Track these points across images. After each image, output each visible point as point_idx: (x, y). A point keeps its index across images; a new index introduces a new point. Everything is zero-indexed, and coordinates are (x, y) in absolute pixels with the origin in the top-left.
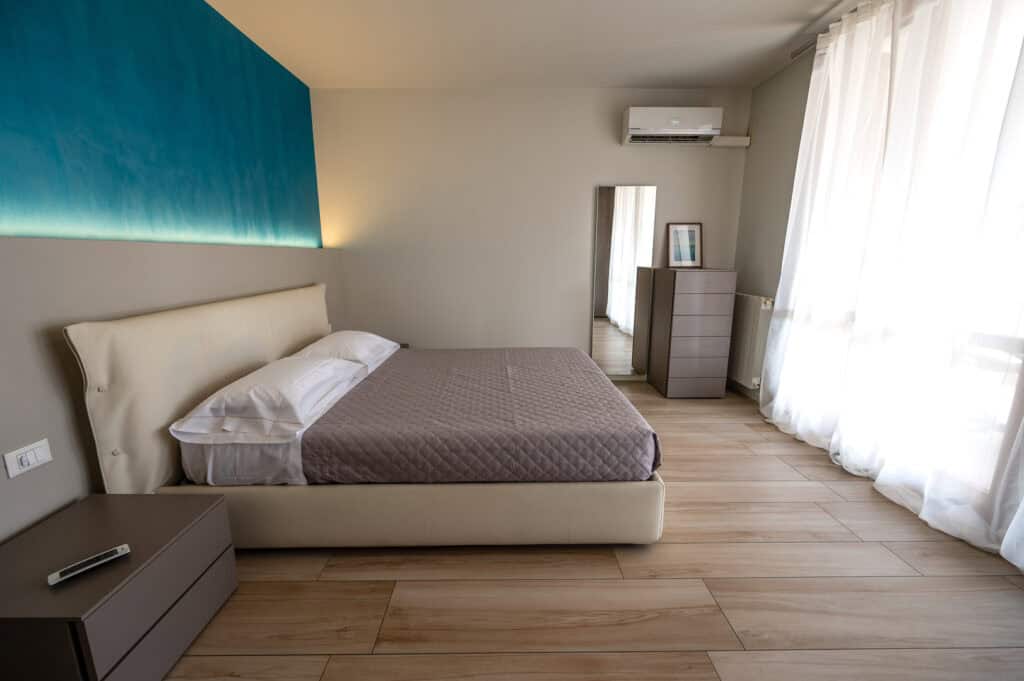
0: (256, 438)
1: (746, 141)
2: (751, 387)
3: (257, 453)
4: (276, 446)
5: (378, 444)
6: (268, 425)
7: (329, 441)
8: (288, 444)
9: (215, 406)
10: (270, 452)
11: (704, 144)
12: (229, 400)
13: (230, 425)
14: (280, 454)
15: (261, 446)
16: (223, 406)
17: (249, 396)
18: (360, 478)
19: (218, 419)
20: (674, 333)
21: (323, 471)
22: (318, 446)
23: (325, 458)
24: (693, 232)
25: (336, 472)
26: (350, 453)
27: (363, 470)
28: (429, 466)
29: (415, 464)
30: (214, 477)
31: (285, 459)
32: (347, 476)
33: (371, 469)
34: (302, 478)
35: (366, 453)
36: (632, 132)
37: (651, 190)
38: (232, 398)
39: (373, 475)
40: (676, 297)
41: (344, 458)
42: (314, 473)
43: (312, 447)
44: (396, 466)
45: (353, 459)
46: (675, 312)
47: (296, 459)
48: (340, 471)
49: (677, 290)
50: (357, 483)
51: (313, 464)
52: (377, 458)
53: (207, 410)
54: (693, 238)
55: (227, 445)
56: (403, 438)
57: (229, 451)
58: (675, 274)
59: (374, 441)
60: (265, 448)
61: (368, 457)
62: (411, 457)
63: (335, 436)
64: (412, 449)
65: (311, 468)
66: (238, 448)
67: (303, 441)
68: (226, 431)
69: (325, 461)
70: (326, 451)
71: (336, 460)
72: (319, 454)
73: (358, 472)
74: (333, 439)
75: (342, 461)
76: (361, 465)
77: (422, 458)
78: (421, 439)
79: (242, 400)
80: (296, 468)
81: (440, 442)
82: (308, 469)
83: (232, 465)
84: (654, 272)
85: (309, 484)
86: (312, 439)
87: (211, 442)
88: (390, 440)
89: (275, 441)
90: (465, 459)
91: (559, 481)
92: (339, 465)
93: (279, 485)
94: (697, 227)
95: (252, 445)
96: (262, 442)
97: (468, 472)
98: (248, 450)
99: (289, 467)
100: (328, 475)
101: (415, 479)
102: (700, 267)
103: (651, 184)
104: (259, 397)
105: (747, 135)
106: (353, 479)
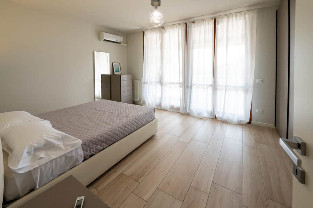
0: (61, 153)
2: (138, 101)
3: (64, 159)
4: (72, 151)
5: (106, 134)
6: (62, 146)
8: (76, 149)
9: (29, 151)
10: (70, 155)
11: (119, 44)
12: (35, 145)
13: (42, 154)
14: (74, 154)
15: (65, 155)
16: (33, 149)
17: (45, 139)
18: (102, 148)
19: (31, 156)
20: (122, 91)
21: (90, 152)
22: (88, 144)
23: (91, 147)
24: (118, 65)
25: (95, 150)
26: (99, 141)
27: (102, 145)
28: (121, 134)
29: (117, 135)
30: (40, 183)
31: (77, 154)
32: (98, 150)
33: (106, 143)
34: (83, 159)
35: (104, 138)
36: (104, 39)
37: (108, 54)
38: (37, 143)
39: (106, 145)
40: (122, 82)
41: (97, 143)
42: (88, 154)
43: (86, 145)
44: (113, 138)
45: (100, 143)
46: (122, 86)
47: (81, 152)
48: (96, 149)
49: (122, 80)
50: (100, 151)
51: (87, 151)
52: (108, 138)
53: (25, 154)
54: (118, 67)
55: (47, 163)
56: (112, 129)
57: (48, 165)
58: (120, 76)
59: (104, 133)
60: (67, 155)
61: (105, 139)
62: (116, 133)
63: (92, 138)
64: (116, 131)
65: (86, 153)
66: (54, 161)
67: (82, 144)
68: (42, 158)
69: (91, 148)
70: (91, 144)
71: (95, 145)
72: (89, 146)
73: (101, 146)
74: (92, 139)
75: (96, 145)
76: (102, 143)
77: (119, 133)
78: (116, 127)
79: (42, 142)
80: (81, 156)
81: (121, 126)
82: (85, 154)
83: (50, 171)
84: (110, 75)
85: (83, 161)
86: (85, 142)
87: (37, 166)
88: (109, 131)
89: (71, 150)
90: (128, 128)
91: (144, 126)
92: (96, 147)
93: (71, 168)
94: (119, 64)
95: (60, 157)
96: (65, 153)
97: (129, 132)
98: (59, 160)
99: (78, 157)
100: (92, 153)
101: (116, 141)
102: (121, 74)
103: (108, 52)
104: (50, 138)
105: (126, 44)
106: (100, 150)
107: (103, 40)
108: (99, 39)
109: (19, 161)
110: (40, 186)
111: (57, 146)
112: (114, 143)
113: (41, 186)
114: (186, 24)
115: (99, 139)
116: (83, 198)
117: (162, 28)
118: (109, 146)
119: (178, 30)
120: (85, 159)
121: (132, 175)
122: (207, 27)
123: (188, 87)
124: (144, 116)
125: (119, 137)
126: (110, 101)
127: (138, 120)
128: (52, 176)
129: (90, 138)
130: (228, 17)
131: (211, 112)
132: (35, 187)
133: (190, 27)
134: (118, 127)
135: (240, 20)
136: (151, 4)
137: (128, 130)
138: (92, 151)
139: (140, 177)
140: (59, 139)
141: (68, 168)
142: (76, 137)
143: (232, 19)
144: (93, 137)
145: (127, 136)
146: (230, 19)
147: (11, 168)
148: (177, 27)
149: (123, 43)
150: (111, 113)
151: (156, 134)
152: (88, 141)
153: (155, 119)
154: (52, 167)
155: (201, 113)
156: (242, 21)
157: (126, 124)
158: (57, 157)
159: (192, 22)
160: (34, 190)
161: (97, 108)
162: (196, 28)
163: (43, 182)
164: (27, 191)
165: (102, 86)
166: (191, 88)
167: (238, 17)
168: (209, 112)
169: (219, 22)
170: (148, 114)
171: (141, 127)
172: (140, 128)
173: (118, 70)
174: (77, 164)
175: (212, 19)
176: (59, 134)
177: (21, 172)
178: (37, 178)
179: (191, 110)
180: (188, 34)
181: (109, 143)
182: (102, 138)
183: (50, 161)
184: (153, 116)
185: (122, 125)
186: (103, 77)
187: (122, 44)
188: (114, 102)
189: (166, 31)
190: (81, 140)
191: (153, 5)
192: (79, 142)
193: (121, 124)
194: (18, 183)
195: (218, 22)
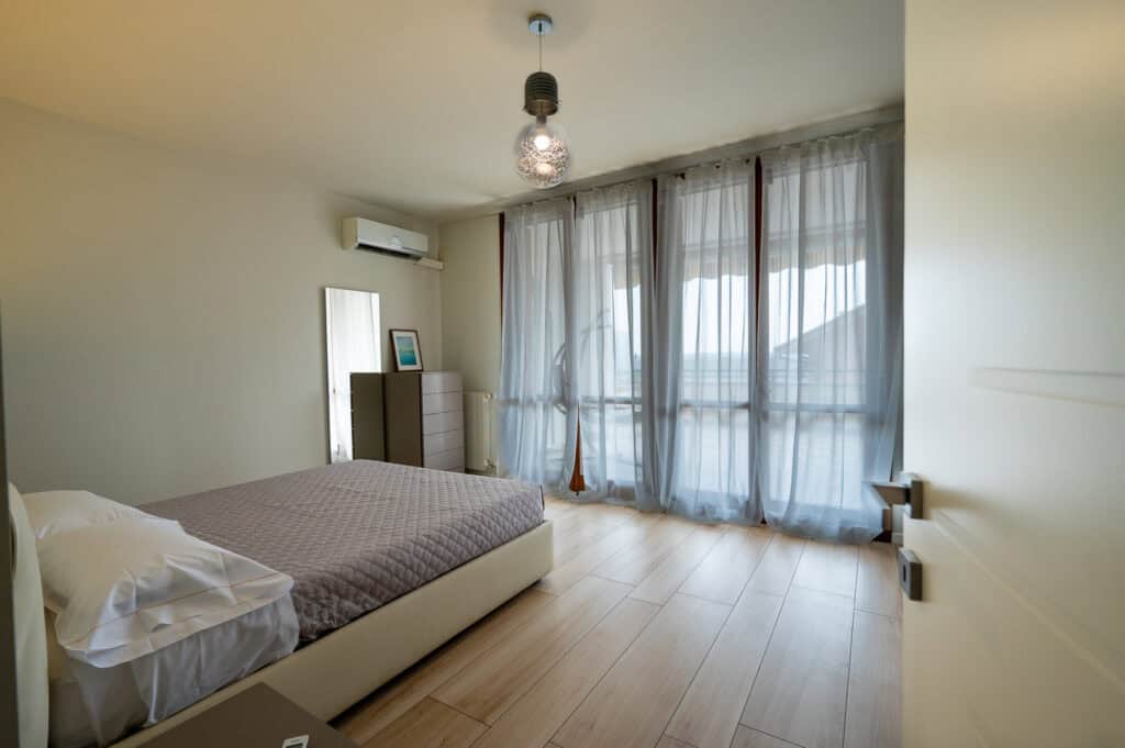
0: (227, 615)
1: (440, 265)
2: (483, 469)
3: (234, 633)
4: (259, 612)
6: (227, 592)
7: (322, 579)
8: (275, 604)
9: (121, 600)
10: (253, 623)
12: (140, 583)
13: (164, 615)
14: (267, 619)
15: (238, 622)
16: (134, 594)
17: (170, 567)
18: (359, 609)
19: (131, 618)
20: (425, 432)
21: (321, 620)
22: (312, 591)
23: (324, 601)
24: (410, 338)
25: (336, 615)
26: (351, 583)
27: (362, 599)
28: (424, 566)
29: (411, 568)
30: (160, 705)
31: (275, 624)
32: (346, 616)
33: (372, 593)
34: (296, 641)
35: (367, 576)
36: (360, 241)
37: (376, 297)
38: (144, 578)
39: (372, 600)
40: (424, 397)
41: (343, 592)
42: (313, 626)
43: (305, 594)
44: (397, 576)
45: (353, 589)
46: (424, 412)
47: (290, 617)
48: (340, 611)
49: (424, 391)
50: (353, 620)
51: (311, 616)
52: (378, 577)
53: (110, 611)
54: (412, 344)
55: (180, 643)
56: (393, 548)
57: (186, 650)
58: (420, 376)
59: (368, 560)
60: (245, 621)
61: (369, 580)
62: (408, 562)
63: (326, 572)
64: (406, 555)
65: (308, 621)
66: (202, 638)
67: (292, 591)
68: (163, 626)
69: (323, 606)
70: (323, 593)
71: (335, 598)
72: (317, 599)
73: (357, 603)
74: (326, 575)
75: (341, 596)
76: (361, 592)
77: (416, 561)
78: (408, 543)
79: (162, 578)
80: (292, 630)
81: (425, 539)
82: (304, 625)
83: (192, 672)
84: (383, 376)
85: (296, 649)
86: (303, 585)
87: (151, 650)
88: (383, 553)
89: (257, 605)
90: (447, 548)
91: (503, 543)
92: (339, 603)
93: (260, 669)
94: (413, 334)
95: (223, 625)
96: (239, 614)
97: (450, 559)
98: (219, 634)
99: (282, 633)
100: (327, 622)
101: (409, 588)
102: (422, 370)
103: (375, 292)
104: (186, 564)
105: (440, 260)
106: (351, 615)
107: (356, 245)
108: (342, 243)
109: (93, 630)
110: (160, 718)
111: (211, 592)
112: (399, 596)
113: (164, 717)
114: (655, 182)
115: (351, 577)
116: (304, 740)
117: (569, 198)
118: (385, 603)
119: (625, 203)
120: (304, 642)
121: (464, 703)
122: (731, 189)
123: (662, 412)
124: (504, 510)
125: (417, 578)
126: (384, 464)
127: (483, 523)
128: (198, 690)
129: (319, 571)
130: (806, 154)
131: (748, 503)
132: (146, 719)
133: (667, 193)
134: (415, 543)
135: (849, 163)
136: (526, 107)
137: (449, 554)
138: (326, 617)
139: (492, 709)
140: (216, 571)
141: (248, 665)
142: (272, 567)
143: (821, 161)
144: (330, 570)
145: (444, 574)
146: (813, 159)
147: (68, 647)
148: (621, 196)
149: (428, 255)
150: (388, 501)
151: (549, 576)
152: (313, 581)
153: (543, 522)
154: (197, 658)
155: (710, 507)
156: (854, 166)
157: (440, 531)
158: (214, 624)
159: (676, 176)
160: (142, 729)
161: (340, 486)
162: (692, 196)
163: (169, 705)
164: (120, 729)
165: (352, 414)
166: (674, 416)
167: (840, 153)
168: (741, 502)
169: (774, 174)
170: (520, 503)
171: (494, 548)
172: (489, 551)
173: (409, 354)
174: (279, 657)
175: (748, 161)
176: (215, 553)
177: (100, 664)
178: (149, 689)
179: (674, 499)
180: (663, 218)
181: (382, 593)
182: (359, 575)
183: (190, 638)
184: (538, 513)
185: (429, 537)
186: (358, 380)
187: (424, 262)
188: (397, 466)
189: (582, 209)
190: (290, 578)
191: (531, 112)
192: (285, 582)
193: (426, 532)
194: (93, 699)
195: (770, 171)
